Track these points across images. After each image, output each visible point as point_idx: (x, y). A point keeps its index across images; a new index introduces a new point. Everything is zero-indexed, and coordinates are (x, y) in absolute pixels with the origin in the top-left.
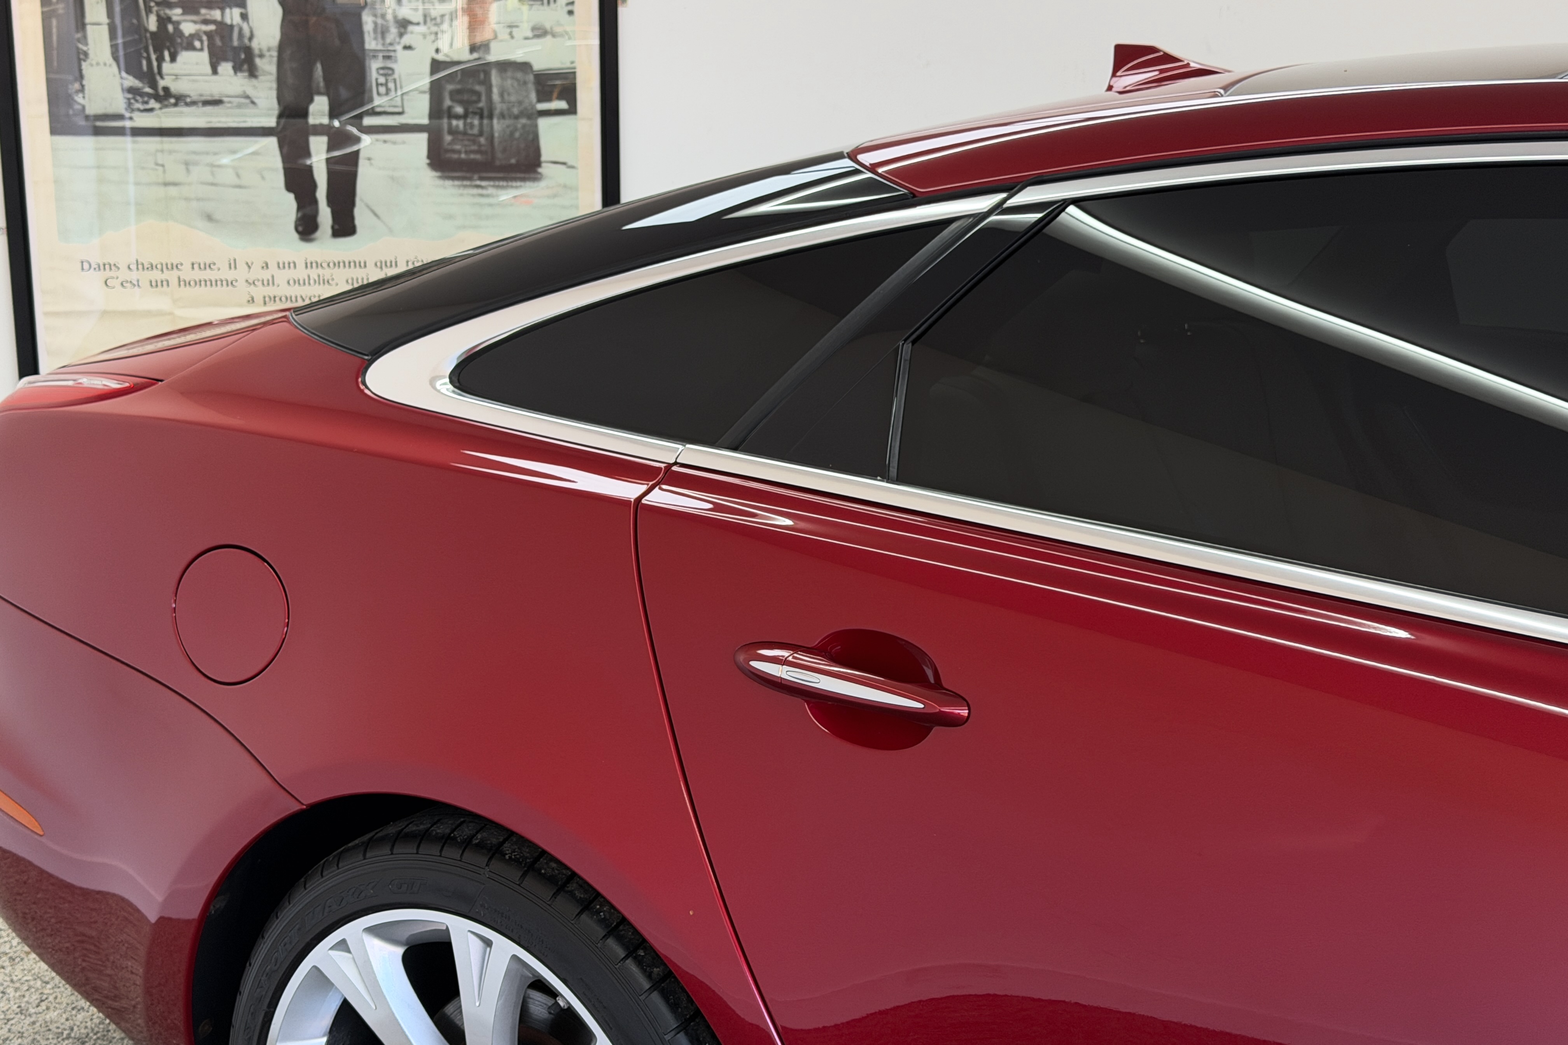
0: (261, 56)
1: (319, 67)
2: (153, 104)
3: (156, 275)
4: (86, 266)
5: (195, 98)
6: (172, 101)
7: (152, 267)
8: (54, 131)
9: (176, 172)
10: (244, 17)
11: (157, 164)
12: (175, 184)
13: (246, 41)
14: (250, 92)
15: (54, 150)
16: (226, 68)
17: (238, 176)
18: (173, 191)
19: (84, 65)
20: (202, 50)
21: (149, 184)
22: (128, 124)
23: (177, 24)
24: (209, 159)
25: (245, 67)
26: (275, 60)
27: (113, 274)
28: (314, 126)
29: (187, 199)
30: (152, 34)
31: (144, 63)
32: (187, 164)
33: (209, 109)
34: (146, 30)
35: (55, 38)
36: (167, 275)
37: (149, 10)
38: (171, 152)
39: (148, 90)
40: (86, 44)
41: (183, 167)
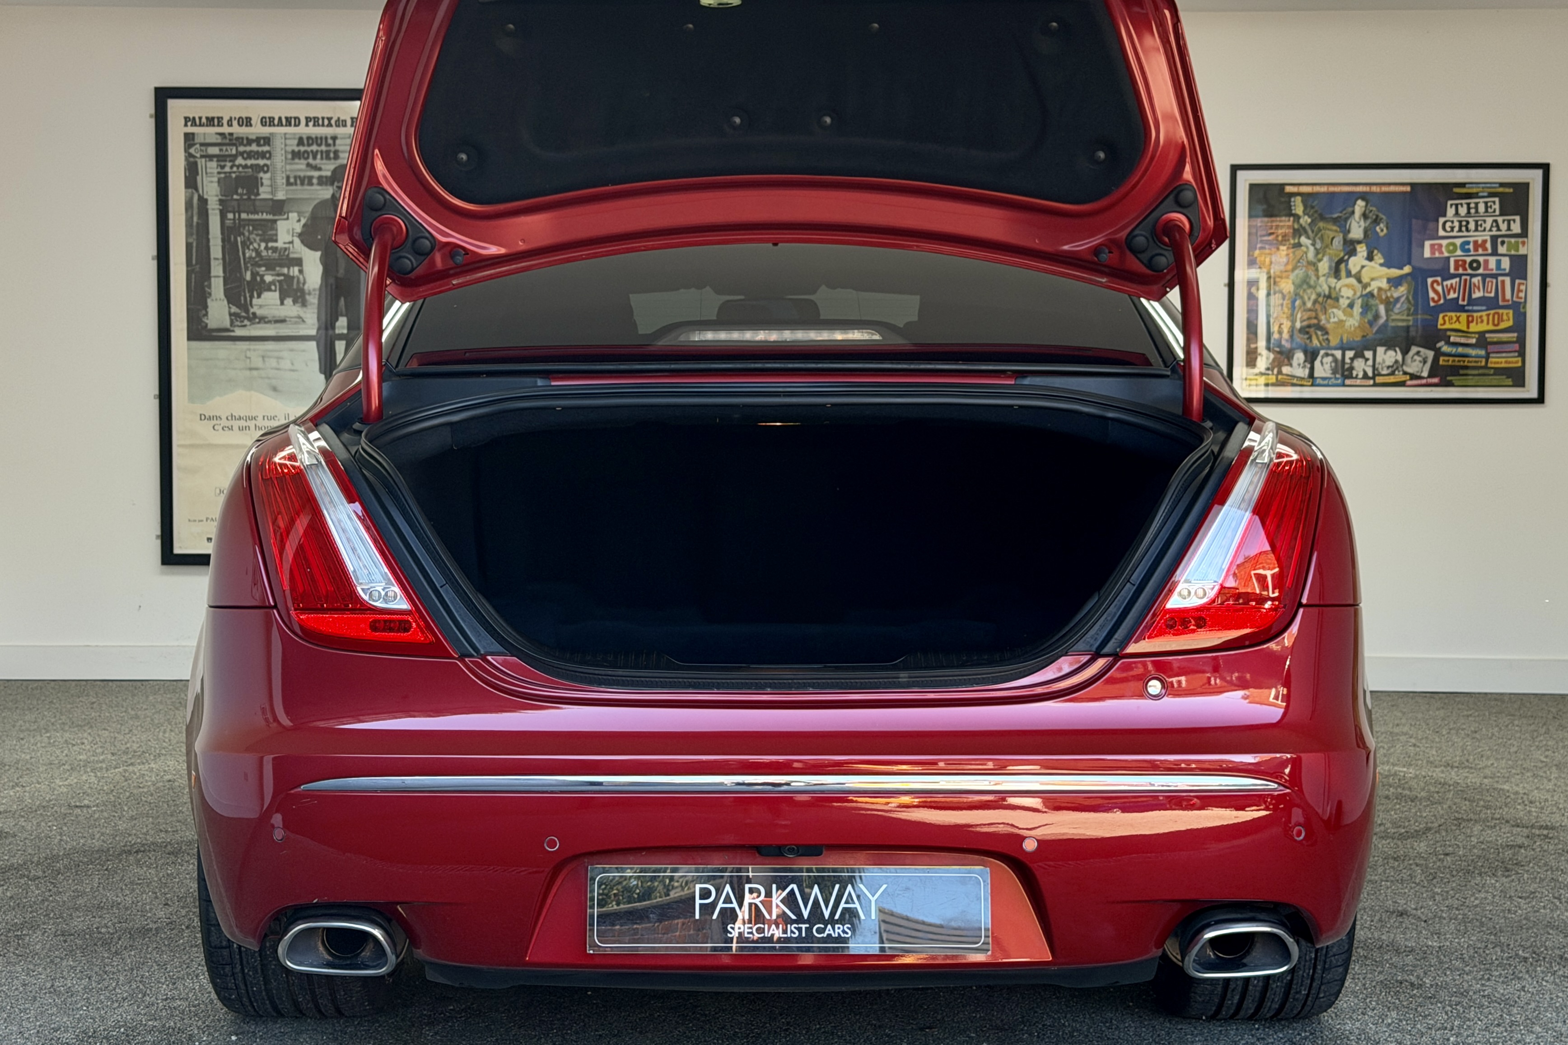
0: (309, 294)
1: (342, 299)
2: (246, 322)
3: (242, 423)
4: (203, 417)
5: (270, 319)
6: (257, 320)
7: (240, 418)
8: (190, 338)
9: (258, 363)
10: (301, 271)
11: (246, 357)
12: (257, 369)
13: (301, 285)
14: (302, 315)
15: (189, 349)
16: (289, 301)
17: (292, 364)
18: (255, 373)
19: (209, 301)
20: (275, 291)
21: (241, 369)
22: (232, 334)
23: (262, 276)
24: (276, 354)
25: (300, 300)
26: (317, 296)
27: (218, 422)
28: (339, 335)
29: (262, 378)
30: (248, 282)
31: (242, 298)
32: (263, 357)
33: (278, 325)
34: (244, 279)
35: (193, 284)
36: (249, 423)
37: (246, 269)
38: (254, 350)
39: (243, 314)
40: (209, 287)
41: (261, 359)
